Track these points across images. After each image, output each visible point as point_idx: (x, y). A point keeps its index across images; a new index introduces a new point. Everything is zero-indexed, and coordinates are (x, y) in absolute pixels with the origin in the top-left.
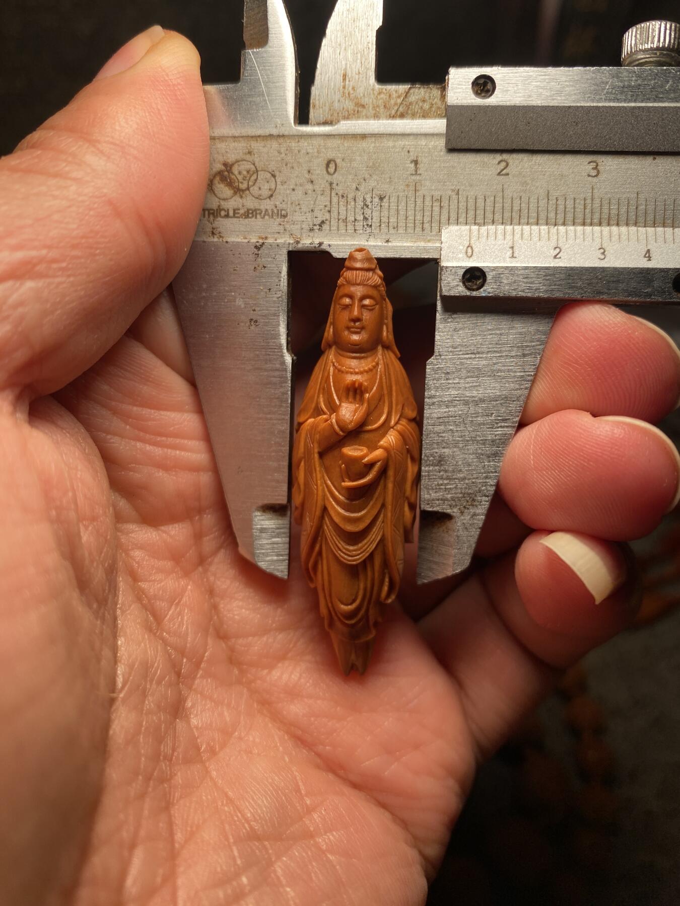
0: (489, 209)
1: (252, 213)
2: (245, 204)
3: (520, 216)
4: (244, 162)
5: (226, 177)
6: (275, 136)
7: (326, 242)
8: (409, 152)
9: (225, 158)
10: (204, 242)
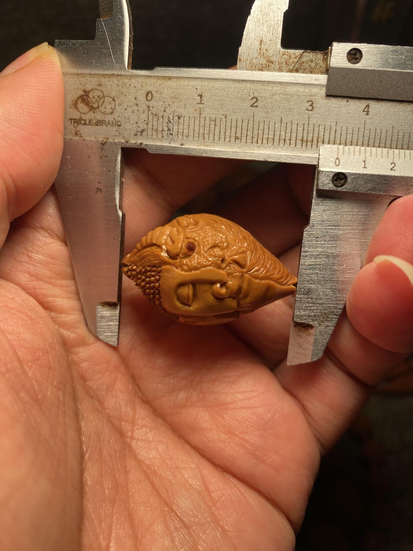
0: (245, 128)
1: (100, 123)
2: (96, 117)
3: (263, 133)
4: (96, 91)
5: (85, 100)
6: (116, 75)
7: (145, 142)
8: (197, 89)
9: (85, 87)
10: (71, 139)
